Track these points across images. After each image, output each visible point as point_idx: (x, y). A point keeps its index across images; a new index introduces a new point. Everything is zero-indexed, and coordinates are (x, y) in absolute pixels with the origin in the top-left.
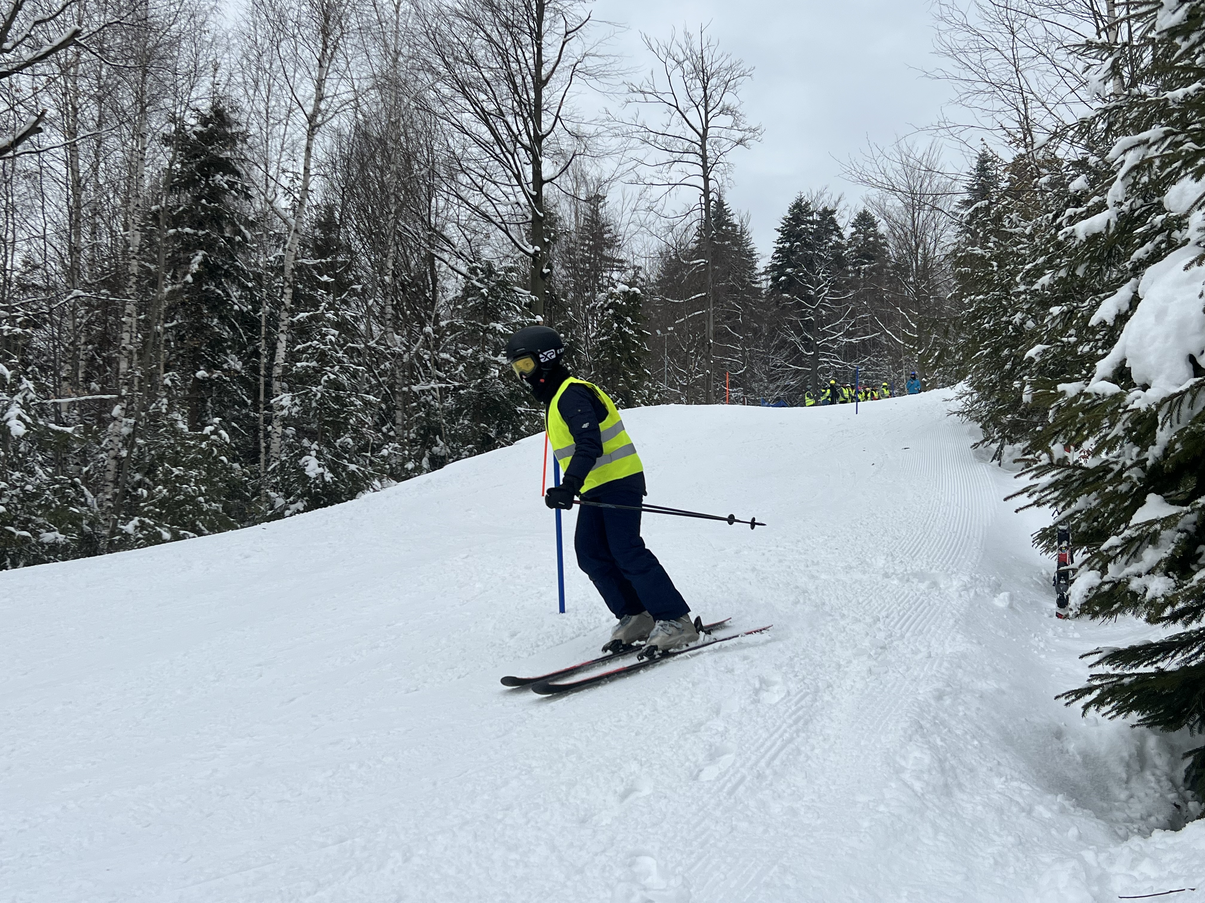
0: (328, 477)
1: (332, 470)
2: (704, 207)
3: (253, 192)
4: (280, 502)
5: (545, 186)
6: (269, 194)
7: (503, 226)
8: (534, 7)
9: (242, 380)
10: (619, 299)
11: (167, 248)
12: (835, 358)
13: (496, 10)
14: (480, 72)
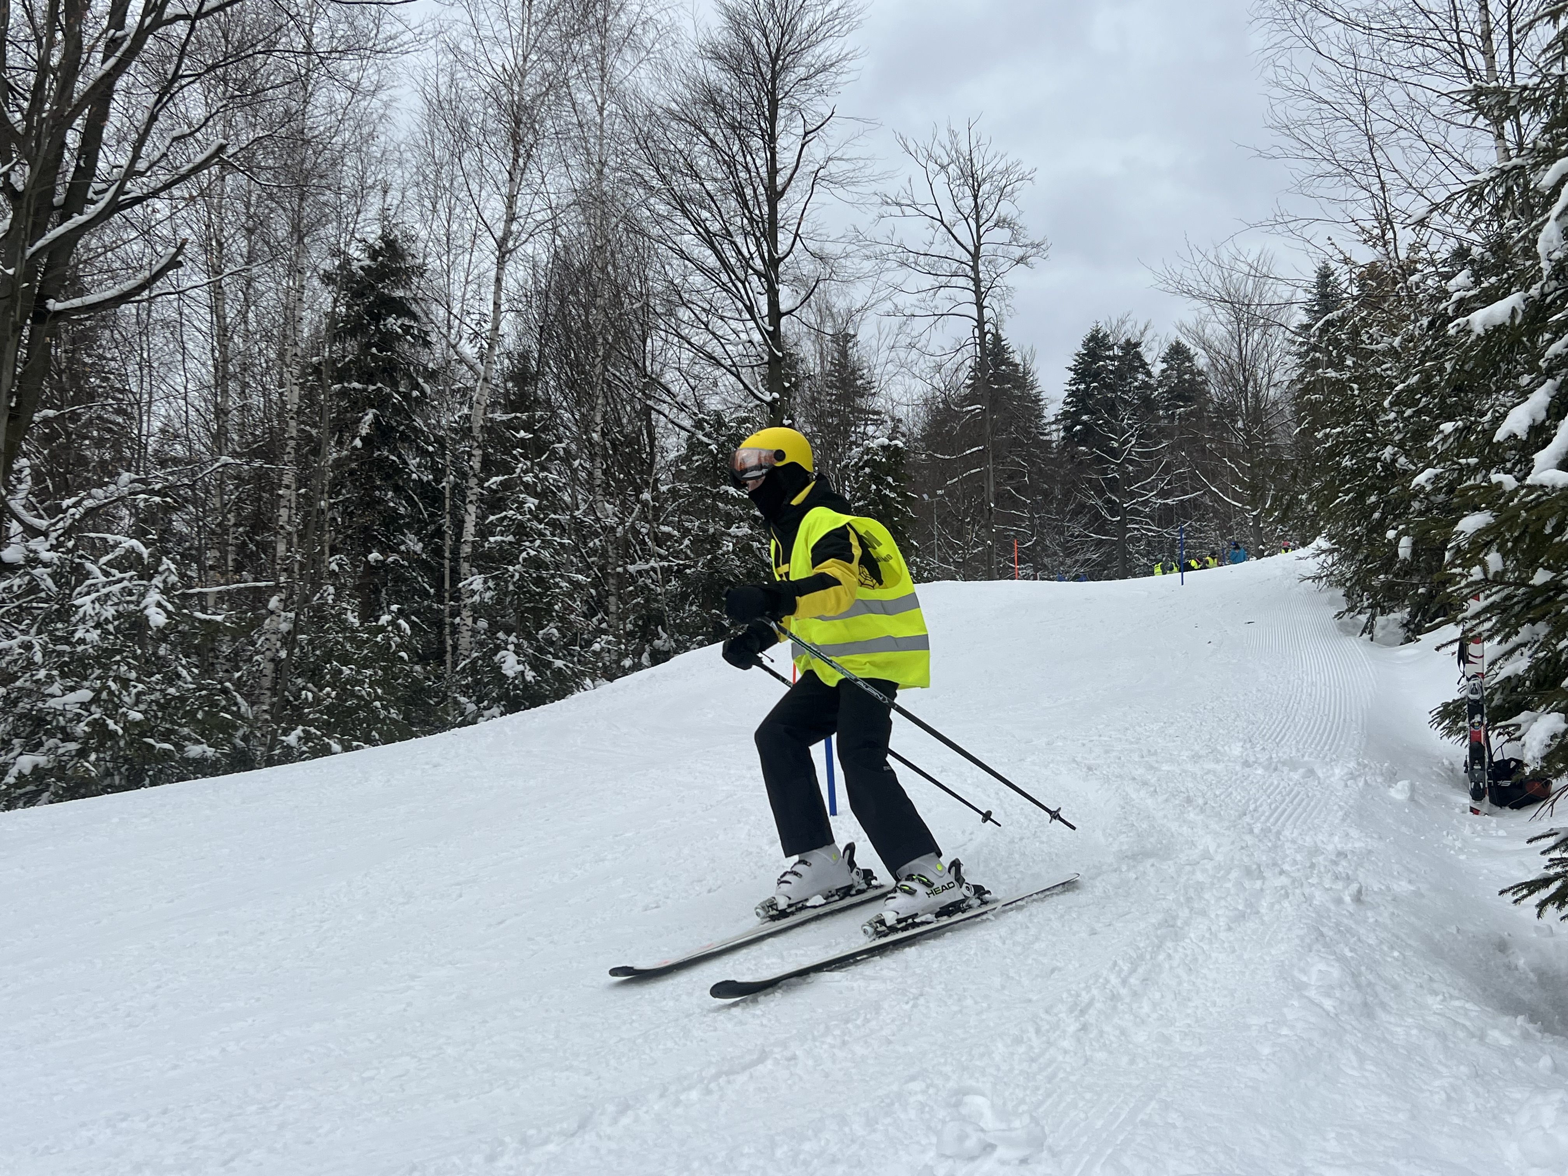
0: (530, 675)
1: (533, 668)
2: (978, 341)
3: (433, 338)
4: (471, 707)
5: (783, 320)
6: (453, 337)
7: (734, 369)
8: (766, 103)
9: (424, 566)
10: (877, 455)
11: (330, 407)
12: (1147, 523)
13: (719, 110)
14: (702, 184)
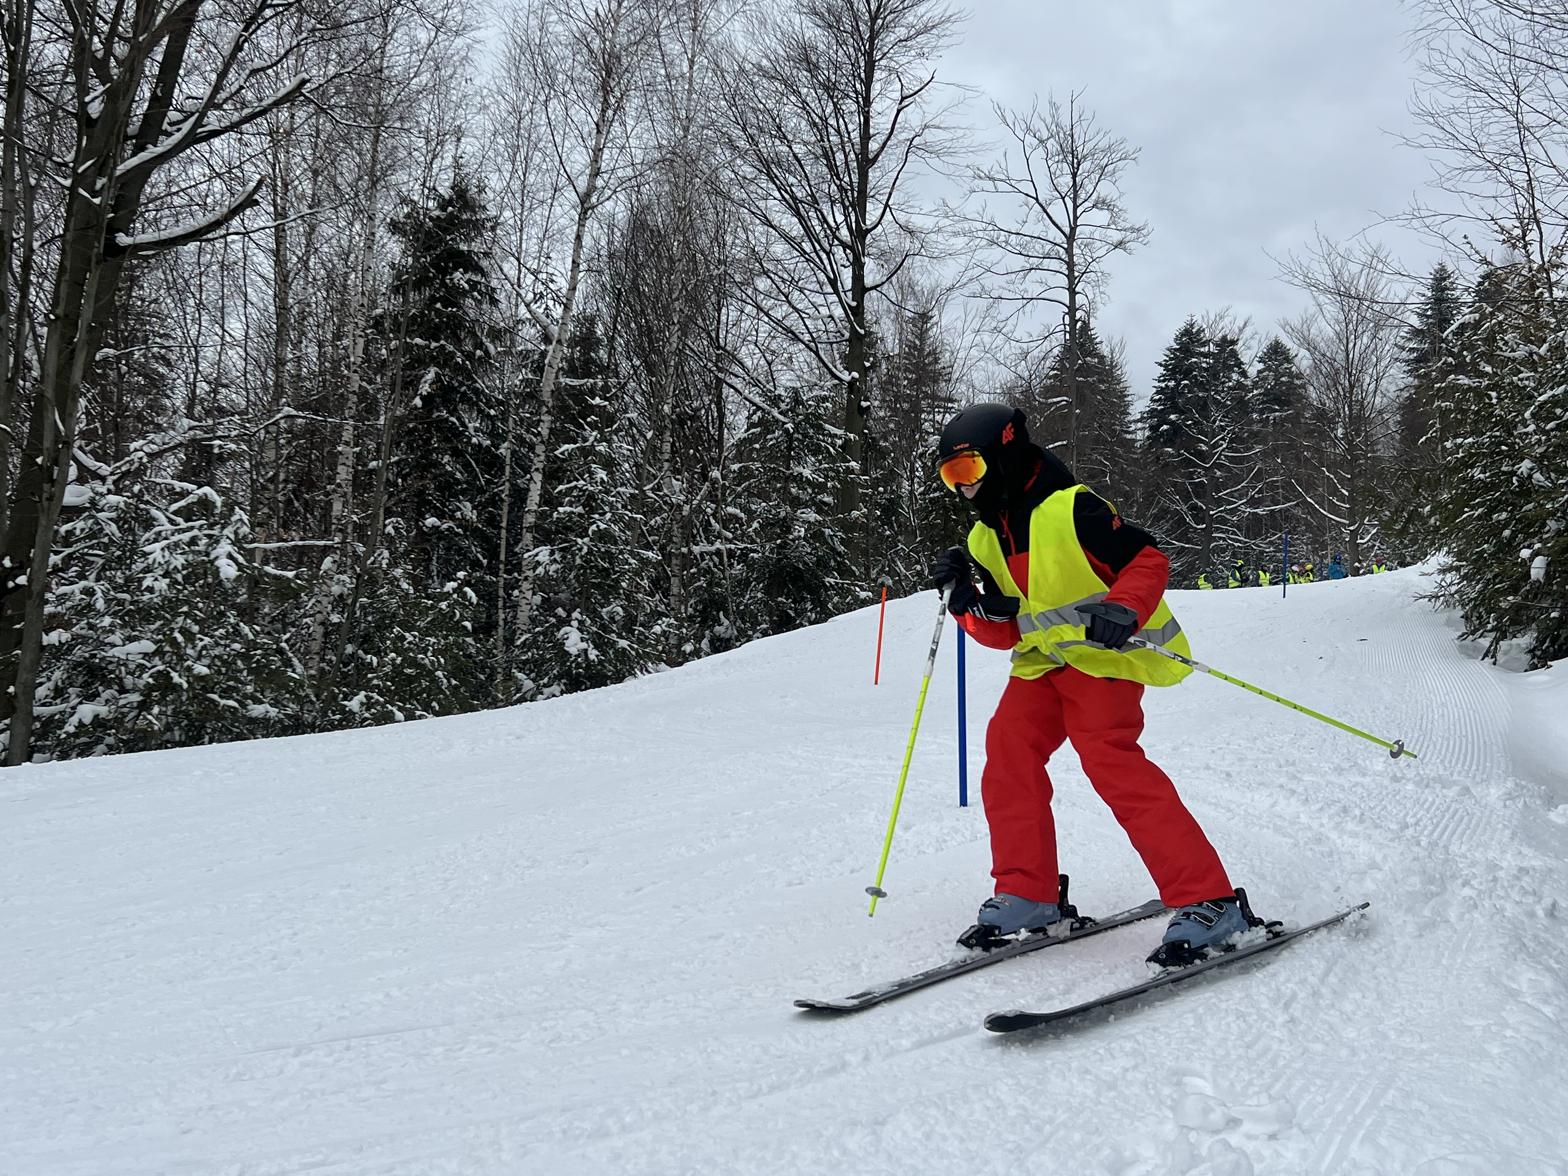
0: (593, 654)
1: (596, 647)
2: (1068, 329)
3: (501, 295)
4: (528, 684)
5: (868, 295)
7: (812, 344)
8: (862, 64)
9: (478, 535)
12: (1234, 533)
13: (813, 68)
14: (790, 147)
